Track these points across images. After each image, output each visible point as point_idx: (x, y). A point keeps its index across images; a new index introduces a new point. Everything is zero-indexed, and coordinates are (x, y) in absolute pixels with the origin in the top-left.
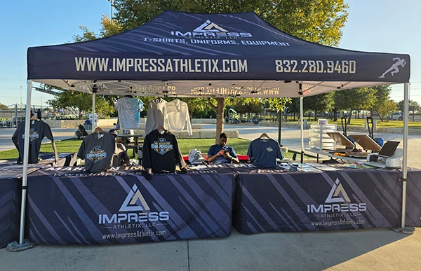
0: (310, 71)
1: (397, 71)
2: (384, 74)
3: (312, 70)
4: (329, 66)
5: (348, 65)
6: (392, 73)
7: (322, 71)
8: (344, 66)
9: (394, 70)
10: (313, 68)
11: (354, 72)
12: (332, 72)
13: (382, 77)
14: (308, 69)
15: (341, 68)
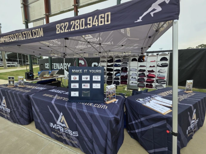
0: (76, 29)
1: (159, 9)
2: (141, 18)
3: (77, 28)
4: (88, 22)
5: (104, 18)
6: (152, 14)
7: (84, 28)
8: (100, 20)
9: (154, 10)
10: (77, 26)
11: (109, 22)
12: (91, 26)
13: (138, 21)
14: (74, 28)
15: (98, 21)
